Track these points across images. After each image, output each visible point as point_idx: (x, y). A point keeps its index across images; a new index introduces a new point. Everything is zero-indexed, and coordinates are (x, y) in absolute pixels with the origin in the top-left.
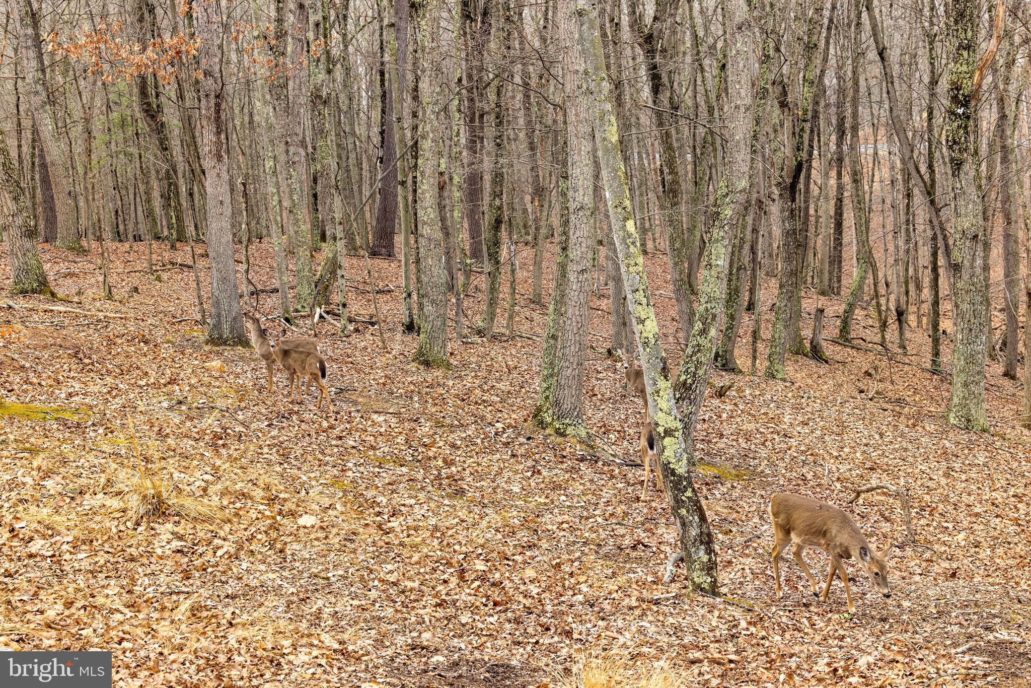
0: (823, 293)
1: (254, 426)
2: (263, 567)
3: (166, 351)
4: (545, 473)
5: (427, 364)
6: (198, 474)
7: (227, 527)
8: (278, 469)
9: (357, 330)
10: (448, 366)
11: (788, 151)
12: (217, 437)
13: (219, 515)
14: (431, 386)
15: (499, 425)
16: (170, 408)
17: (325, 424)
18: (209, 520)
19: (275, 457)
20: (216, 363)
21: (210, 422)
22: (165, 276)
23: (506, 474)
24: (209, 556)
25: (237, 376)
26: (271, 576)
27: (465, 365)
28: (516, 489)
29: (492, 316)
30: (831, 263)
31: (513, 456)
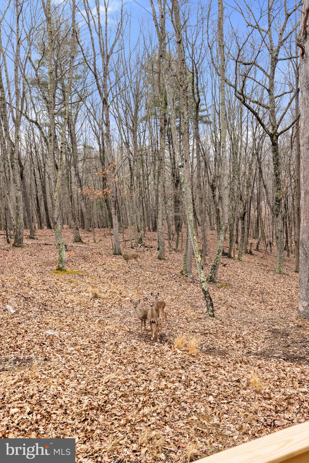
0: (254, 238)
1: (120, 275)
2: (117, 310)
3: (104, 256)
4: (183, 286)
5: (160, 259)
6: (106, 287)
7: (110, 300)
8: (124, 285)
9: (147, 250)
10: (165, 259)
11: (242, 210)
12: (112, 278)
13: (109, 297)
14: (160, 265)
15: (173, 274)
16: (103, 271)
17: (136, 274)
18: (106, 299)
19: (124, 283)
20: (114, 260)
21: (111, 274)
22: (107, 237)
23: (174, 286)
24: (105, 307)
25: (119, 262)
26: (118, 312)
27: (169, 259)
28: (176, 289)
29: (177, 246)
30: (256, 231)
31: (176, 281)
